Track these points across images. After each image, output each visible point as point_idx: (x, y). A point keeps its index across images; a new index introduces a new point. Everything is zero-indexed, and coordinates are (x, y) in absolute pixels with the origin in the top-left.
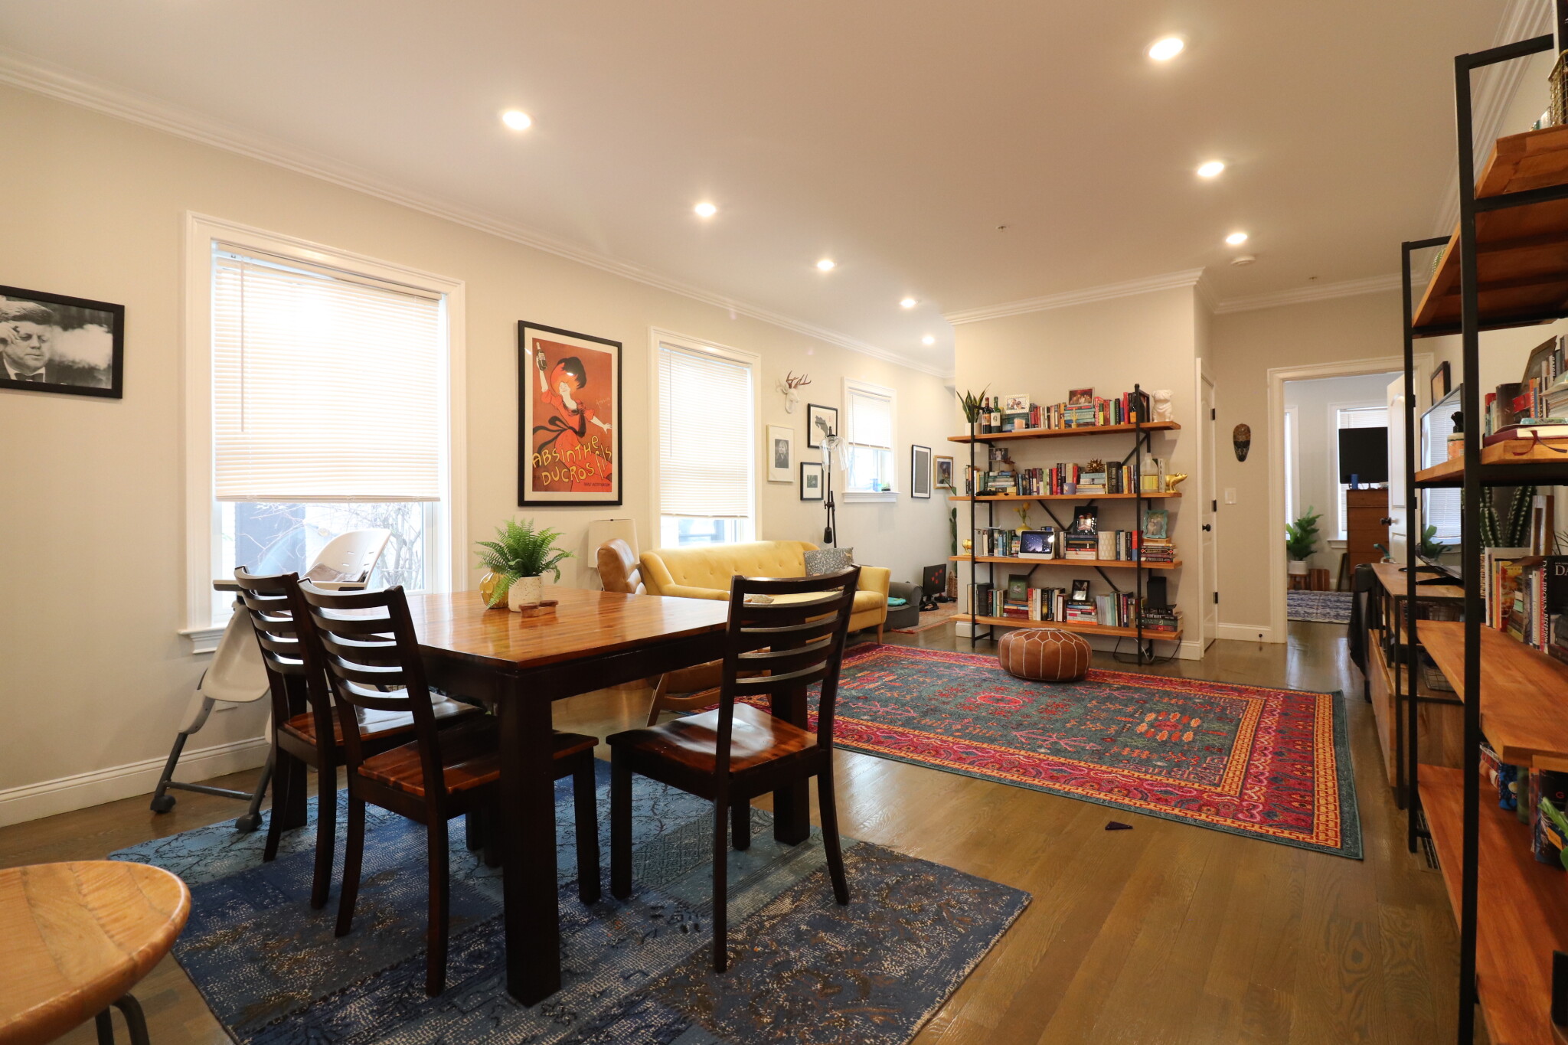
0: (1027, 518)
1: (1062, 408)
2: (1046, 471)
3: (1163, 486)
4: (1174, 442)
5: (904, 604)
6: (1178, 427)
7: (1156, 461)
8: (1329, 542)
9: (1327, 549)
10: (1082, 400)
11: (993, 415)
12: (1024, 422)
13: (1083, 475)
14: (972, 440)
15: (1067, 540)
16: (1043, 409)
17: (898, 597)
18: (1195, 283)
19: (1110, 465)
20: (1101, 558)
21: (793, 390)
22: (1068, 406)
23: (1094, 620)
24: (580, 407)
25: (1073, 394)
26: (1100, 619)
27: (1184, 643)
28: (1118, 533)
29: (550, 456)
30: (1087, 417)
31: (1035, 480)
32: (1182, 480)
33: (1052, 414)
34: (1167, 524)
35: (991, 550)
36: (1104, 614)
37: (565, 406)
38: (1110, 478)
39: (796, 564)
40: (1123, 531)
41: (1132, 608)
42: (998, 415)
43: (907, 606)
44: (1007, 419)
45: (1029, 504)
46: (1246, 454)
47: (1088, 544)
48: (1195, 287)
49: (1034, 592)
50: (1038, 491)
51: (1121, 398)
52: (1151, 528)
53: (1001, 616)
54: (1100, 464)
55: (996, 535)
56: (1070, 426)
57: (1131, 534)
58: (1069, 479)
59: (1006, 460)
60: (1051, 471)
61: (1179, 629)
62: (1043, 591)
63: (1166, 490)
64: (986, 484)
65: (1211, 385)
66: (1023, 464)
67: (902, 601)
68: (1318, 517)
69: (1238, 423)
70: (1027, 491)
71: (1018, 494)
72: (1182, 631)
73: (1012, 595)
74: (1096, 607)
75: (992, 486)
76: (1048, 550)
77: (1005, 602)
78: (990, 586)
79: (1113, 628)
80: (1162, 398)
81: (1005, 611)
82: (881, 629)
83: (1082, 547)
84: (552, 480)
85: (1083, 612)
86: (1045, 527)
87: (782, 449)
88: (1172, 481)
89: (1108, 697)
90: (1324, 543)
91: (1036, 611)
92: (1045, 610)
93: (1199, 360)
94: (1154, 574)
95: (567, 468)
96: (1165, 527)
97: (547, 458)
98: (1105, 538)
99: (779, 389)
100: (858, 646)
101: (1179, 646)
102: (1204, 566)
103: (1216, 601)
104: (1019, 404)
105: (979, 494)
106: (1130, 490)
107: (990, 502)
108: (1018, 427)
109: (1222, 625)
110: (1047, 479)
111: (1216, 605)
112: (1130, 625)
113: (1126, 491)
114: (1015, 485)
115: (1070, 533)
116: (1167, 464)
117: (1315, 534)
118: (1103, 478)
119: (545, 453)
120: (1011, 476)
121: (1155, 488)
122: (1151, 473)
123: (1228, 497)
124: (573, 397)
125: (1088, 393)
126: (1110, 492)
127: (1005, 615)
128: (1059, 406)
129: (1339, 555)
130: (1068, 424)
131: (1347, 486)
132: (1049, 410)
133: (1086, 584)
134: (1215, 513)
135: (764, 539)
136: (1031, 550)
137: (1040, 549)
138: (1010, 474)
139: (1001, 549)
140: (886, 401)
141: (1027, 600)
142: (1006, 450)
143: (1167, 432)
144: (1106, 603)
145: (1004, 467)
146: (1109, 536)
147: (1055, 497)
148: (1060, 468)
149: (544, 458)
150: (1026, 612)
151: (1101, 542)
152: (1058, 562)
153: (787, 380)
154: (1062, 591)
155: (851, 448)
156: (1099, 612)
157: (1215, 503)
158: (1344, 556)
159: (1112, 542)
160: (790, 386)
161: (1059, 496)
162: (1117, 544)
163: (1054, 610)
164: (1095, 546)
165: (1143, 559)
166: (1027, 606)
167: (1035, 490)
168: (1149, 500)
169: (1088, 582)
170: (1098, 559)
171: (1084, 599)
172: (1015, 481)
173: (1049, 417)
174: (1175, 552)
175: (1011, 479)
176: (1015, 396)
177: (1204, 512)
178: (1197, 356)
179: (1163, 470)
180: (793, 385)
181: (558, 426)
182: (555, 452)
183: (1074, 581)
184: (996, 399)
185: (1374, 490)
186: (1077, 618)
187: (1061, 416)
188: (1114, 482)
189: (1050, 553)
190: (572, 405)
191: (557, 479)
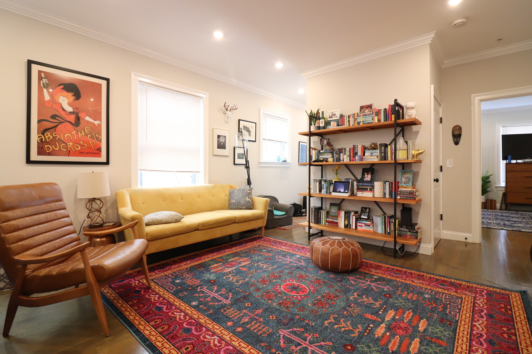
0: (338, 174)
1: (356, 115)
2: (348, 149)
3: (410, 157)
4: (417, 132)
5: (284, 215)
6: (420, 124)
7: (406, 142)
8: (496, 187)
9: (495, 190)
10: (367, 111)
11: (321, 120)
12: (336, 123)
13: (366, 151)
14: (310, 134)
15: (358, 186)
16: (346, 117)
17: (283, 211)
18: (430, 42)
19: (381, 145)
20: (375, 196)
21: (228, 112)
22: (359, 114)
23: (372, 230)
24: (75, 110)
25: (362, 108)
26: (375, 229)
27: (422, 245)
28: (385, 182)
29: (51, 137)
30: (369, 119)
31: (342, 154)
32: (421, 153)
33: (351, 119)
34: (413, 178)
35: (320, 191)
36: (377, 226)
37: (63, 109)
38: (381, 152)
39: (223, 195)
40: (388, 181)
41: (392, 224)
42: (323, 120)
43: (286, 216)
44: (328, 123)
45: (339, 167)
46: (459, 141)
47: (369, 188)
48: (430, 44)
49: (341, 212)
50: (343, 160)
51: (387, 108)
52: (403, 180)
53: (325, 224)
54: (375, 144)
55: (323, 183)
56: (359, 124)
57: (392, 183)
58: (359, 153)
59: (329, 144)
60: (350, 149)
61: (419, 238)
62: (346, 213)
63: (412, 158)
64: (318, 156)
65: (440, 105)
66: (337, 146)
67: (284, 213)
68: (491, 175)
69: (455, 125)
70: (339, 160)
71: (334, 161)
72: (421, 239)
73: (331, 214)
74: (373, 222)
75: (321, 158)
76: (347, 191)
77: (327, 217)
78: (321, 208)
79: (381, 235)
80: (410, 106)
81: (327, 221)
82: (263, 229)
83: (366, 190)
84: (53, 149)
85: (366, 225)
86: (347, 179)
87: (222, 140)
88: (416, 153)
89: (366, 290)
90: (494, 187)
91: (342, 222)
92: (346, 223)
93: (433, 86)
94: (405, 206)
95: (65, 143)
96: (411, 180)
97: (49, 138)
98: (378, 185)
99: (221, 111)
100: (251, 237)
101: (419, 246)
102: (434, 201)
103: (442, 219)
104: (335, 115)
105: (315, 161)
106: (392, 159)
107: (321, 166)
108: (333, 127)
109: (445, 232)
110: (348, 153)
111: (441, 221)
112: (391, 233)
113: (390, 159)
114: (332, 157)
115: (360, 182)
116: (413, 144)
117: (489, 184)
118: (377, 152)
119: (47, 135)
120: (331, 153)
121: (405, 157)
122: (403, 149)
123: (449, 164)
124: (69, 104)
125: (370, 107)
126: (381, 159)
127: (327, 224)
128: (354, 114)
129: (501, 194)
130: (359, 123)
131: (505, 162)
132: (349, 117)
133: (368, 210)
134: (441, 173)
135: (209, 183)
136: (338, 191)
137: (342, 191)
138: (330, 151)
139: (325, 190)
140: (285, 121)
141: (337, 217)
142: (329, 139)
143: (414, 127)
144: (378, 220)
145: (328, 148)
146: (380, 184)
147: (352, 162)
148: (354, 148)
149: (47, 137)
150: (337, 223)
151: (376, 187)
152: (352, 198)
153: (225, 106)
154: (356, 212)
155: (264, 141)
156: (375, 225)
157: (441, 167)
158: (504, 194)
159: (382, 187)
160: (227, 110)
161: (354, 162)
162: (384, 188)
163: (351, 223)
164: (372, 189)
165: (399, 197)
166: (337, 220)
167: (342, 159)
168: (403, 164)
169: (369, 208)
170: (374, 196)
171: (366, 217)
172: (332, 155)
173: (349, 120)
174: (417, 194)
175: (330, 154)
176: (332, 111)
177: (435, 172)
178: (431, 84)
179: (411, 147)
180: (229, 109)
181: (58, 120)
182: (55, 134)
183: (362, 208)
184: (323, 112)
185: (519, 163)
186: (362, 227)
187: (355, 120)
188: (383, 155)
189: (347, 193)
190: (70, 109)
191: (57, 149)
